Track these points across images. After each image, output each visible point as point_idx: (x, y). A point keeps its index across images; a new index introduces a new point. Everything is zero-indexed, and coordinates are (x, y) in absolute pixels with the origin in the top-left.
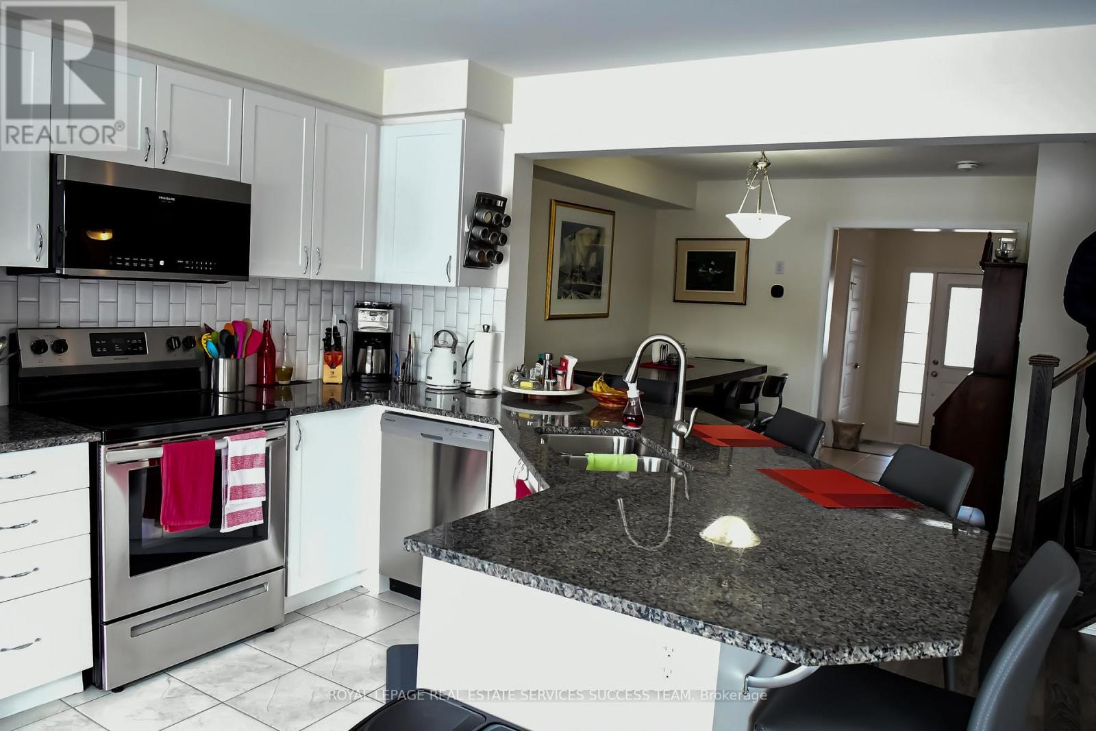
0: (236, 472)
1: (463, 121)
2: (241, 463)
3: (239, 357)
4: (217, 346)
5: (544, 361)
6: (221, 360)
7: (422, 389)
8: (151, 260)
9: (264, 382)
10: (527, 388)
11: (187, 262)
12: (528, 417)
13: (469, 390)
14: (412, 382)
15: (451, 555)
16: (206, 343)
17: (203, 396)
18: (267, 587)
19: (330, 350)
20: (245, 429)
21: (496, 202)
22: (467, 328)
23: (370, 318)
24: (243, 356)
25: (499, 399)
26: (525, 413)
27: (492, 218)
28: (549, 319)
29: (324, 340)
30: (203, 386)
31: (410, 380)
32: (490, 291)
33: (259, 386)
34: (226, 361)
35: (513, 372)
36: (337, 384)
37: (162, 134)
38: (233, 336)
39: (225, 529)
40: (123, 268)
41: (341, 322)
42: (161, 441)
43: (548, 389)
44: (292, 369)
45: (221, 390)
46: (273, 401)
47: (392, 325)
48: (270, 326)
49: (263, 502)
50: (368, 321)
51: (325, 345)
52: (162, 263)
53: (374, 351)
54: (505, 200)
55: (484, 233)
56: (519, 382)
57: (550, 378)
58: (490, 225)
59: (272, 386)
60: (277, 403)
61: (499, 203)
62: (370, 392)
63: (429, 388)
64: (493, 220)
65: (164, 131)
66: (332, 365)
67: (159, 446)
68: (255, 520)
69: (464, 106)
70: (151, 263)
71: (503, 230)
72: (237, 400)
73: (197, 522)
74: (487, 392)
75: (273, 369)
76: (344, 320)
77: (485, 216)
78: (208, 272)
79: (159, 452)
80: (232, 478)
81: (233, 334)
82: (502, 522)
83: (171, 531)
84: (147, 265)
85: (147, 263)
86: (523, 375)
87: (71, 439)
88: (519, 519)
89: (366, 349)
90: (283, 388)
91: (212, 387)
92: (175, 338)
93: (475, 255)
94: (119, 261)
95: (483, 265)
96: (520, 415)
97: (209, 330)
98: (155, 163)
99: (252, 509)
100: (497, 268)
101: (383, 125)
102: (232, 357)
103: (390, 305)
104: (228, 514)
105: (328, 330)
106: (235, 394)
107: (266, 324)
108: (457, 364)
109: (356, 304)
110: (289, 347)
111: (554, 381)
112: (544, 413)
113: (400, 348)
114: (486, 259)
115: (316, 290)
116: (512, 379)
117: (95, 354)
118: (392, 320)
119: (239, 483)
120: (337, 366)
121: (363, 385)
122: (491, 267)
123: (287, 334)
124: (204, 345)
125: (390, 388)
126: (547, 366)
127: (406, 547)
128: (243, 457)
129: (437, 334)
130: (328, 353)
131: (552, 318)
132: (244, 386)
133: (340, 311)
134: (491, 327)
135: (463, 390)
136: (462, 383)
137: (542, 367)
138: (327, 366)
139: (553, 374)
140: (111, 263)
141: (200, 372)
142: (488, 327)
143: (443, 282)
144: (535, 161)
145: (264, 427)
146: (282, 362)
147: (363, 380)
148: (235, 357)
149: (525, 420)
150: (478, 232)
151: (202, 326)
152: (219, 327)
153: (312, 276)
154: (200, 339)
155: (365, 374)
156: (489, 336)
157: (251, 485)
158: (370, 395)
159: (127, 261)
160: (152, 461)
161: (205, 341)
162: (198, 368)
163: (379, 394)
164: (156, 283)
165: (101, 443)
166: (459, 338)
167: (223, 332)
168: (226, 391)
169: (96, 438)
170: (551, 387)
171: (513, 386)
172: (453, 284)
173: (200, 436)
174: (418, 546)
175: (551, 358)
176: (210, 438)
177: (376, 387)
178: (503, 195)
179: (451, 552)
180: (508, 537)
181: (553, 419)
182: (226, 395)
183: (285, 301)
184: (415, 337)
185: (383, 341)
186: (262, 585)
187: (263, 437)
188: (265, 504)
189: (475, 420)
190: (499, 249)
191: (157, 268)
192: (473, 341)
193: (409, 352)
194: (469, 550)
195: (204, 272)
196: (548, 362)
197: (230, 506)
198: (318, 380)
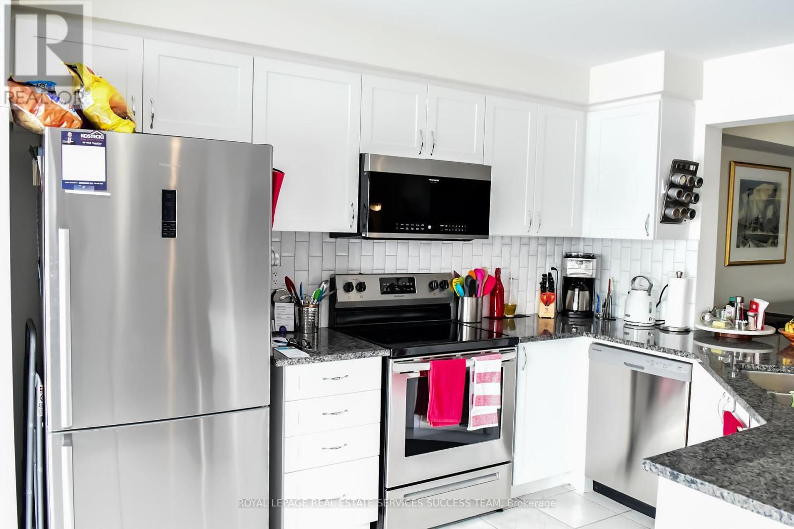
0: (480, 385)
1: (660, 102)
2: (484, 378)
3: (478, 296)
4: (463, 287)
5: (735, 304)
6: (466, 299)
7: (620, 325)
8: (423, 225)
9: (495, 315)
10: (719, 327)
11: (446, 226)
12: (720, 353)
13: (664, 327)
14: (610, 319)
15: (689, 480)
16: (455, 285)
17: (452, 325)
18: (498, 476)
19: (545, 292)
20: (486, 352)
21: (689, 167)
22: (660, 275)
23: (577, 266)
24: (482, 295)
25: (691, 335)
26: (717, 349)
27: (686, 181)
28: (729, 265)
29: (540, 283)
30: (452, 317)
31: (609, 316)
32: (683, 242)
33: (491, 318)
34: (469, 298)
35: (704, 313)
36: (550, 318)
37: (430, 133)
38: (475, 280)
39: (471, 428)
40: (404, 231)
41: (553, 269)
42: (429, 358)
43: (740, 328)
44: (516, 305)
45: (465, 320)
46: (502, 330)
47: (594, 271)
48: (500, 273)
49: (498, 409)
50: (575, 269)
51: (541, 287)
52: (429, 227)
53: (580, 292)
54: (697, 165)
55: (679, 194)
56: (712, 322)
57: (741, 319)
58: (684, 187)
59: (501, 318)
60: (504, 332)
61: (692, 168)
62: (576, 325)
63: (627, 324)
64: (687, 183)
65: (432, 132)
66: (547, 303)
67: (428, 362)
68: (492, 423)
69: (662, 89)
70: (423, 227)
71: (695, 190)
72: (476, 328)
73: (451, 421)
74: (680, 329)
75: (502, 306)
76: (555, 268)
77: (680, 179)
78: (460, 233)
79: (427, 366)
80: (477, 389)
81: (475, 279)
82: (729, 453)
83: (434, 426)
84: (420, 229)
85: (420, 227)
86: (715, 316)
87: (371, 354)
88: (745, 451)
89: (573, 290)
90: (509, 319)
91: (459, 319)
92: (435, 281)
93: (670, 212)
94: (402, 227)
95: (676, 220)
96: (712, 351)
97: (457, 276)
98: (426, 155)
99: (490, 415)
100: (689, 223)
101: (590, 111)
102: (474, 296)
103: (593, 255)
104: (474, 417)
105: (544, 275)
106: (475, 326)
107: (498, 271)
108: (653, 303)
109: (564, 254)
110: (514, 289)
111: (746, 322)
112: (735, 350)
113: (601, 289)
114: (680, 216)
115: (533, 244)
116: (703, 319)
117: (383, 293)
118: (595, 267)
119: (481, 394)
120: (550, 304)
121: (571, 320)
122: (684, 222)
123: (513, 279)
124: (454, 287)
125: (592, 322)
126: (738, 308)
127: (645, 467)
128: (485, 374)
129: (634, 279)
130: (543, 294)
131: (731, 264)
132: (482, 318)
133: (552, 260)
134: (683, 274)
135: (658, 326)
136: (656, 321)
137: (733, 309)
138: (542, 305)
139: (744, 316)
140: (397, 228)
141: (450, 307)
142: (682, 273)
143: (642, 236)
144: (724, 129)
145: (500, 351)
146: (509, 300)
147: (571, 316)
148: (476, 296)
149: (717, 355)
150: (673, 193)
151: (453, 273)
152: (464, 274)
153: (533, 233)
154: (451, 283)
155: (573, 311)
156: (682, 281)
157: (490, 396)
158: (577, 328)
159: (407, 226)
160: (422, 372)
161: (455, 284)
162: (450, 304)
163: (583, 328)
164: (422, 241)
165: (389, 357)
166: (654, 283)
167: (468, 277)
168: (468, 321)
169: (387, 353)
170: (743, 327)
171: (705, 325)
172: (651, 237)
173: (455, 356)
174: (656, 468)
175: (742, 301)
176: (461, 358)
177: (582, 322)
178: (694, 160)
179: (689, 477)
180: (740, 468)
181: (745, 355)
182: (468, 325)
183: (511, 253)
184: (614, 281)
185: (587, 284)
186: (495, 474)
187: (500, 359)
188: (500, 411)
189: (675, 354)
190: (692, 206)
191: (427, 231)
192: (667, 286)
193: (609, 294)
194: (706, 477)
195: (457, 233)
196: (739, 305)
197: (475, 411)
198: (534, 314)
